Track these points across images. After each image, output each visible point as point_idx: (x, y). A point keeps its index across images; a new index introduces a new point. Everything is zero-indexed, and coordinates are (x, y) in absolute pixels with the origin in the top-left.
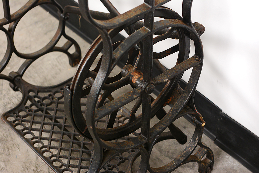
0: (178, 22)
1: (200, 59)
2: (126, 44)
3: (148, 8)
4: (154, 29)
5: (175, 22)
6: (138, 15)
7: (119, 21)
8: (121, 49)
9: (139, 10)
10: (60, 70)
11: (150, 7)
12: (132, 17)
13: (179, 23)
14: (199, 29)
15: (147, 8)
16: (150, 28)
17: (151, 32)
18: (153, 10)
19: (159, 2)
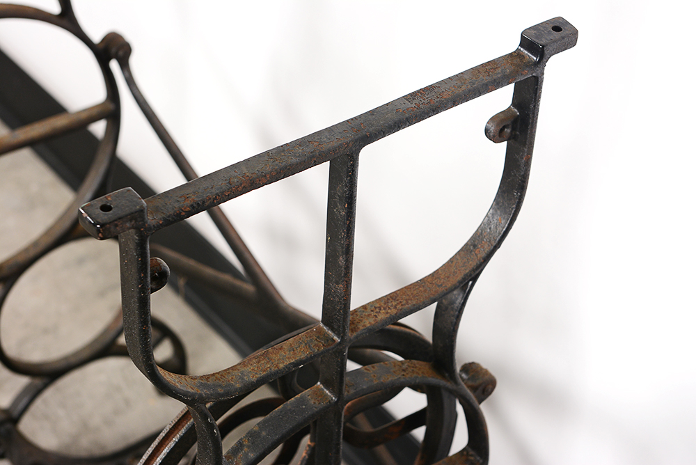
0: (420, 369)
1: (478, 461)
2: (264, 433)
3: (330, 342)
4: (346, 393)
5: (410, 370)
6: (301, 362)
7: (243, 379)
8: (248, 447)
9: (304, 344)
10: (127, 402)
11: (337, 339)
12: (281, 366)
13: (420, 372)
14: (480, 385)
15: (328, 340)
16: (334, 392)
17: (336, 402)
18: (345, 348)
19: (362, 324)
